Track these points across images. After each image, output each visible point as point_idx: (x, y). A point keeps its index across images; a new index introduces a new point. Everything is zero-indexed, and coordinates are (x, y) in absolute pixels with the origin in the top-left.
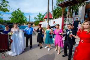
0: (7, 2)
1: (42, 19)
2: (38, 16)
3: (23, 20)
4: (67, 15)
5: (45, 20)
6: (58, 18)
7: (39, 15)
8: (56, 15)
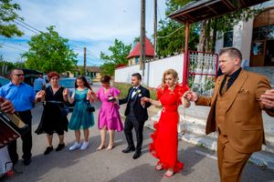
0: (15, 6)
1: (123, 60)
2: (111, 49)
3: (64, 61)
4: (199, 47)
5: (134, 60)
6: (172, 55)
7: (113, 45)
8: (166, 45)
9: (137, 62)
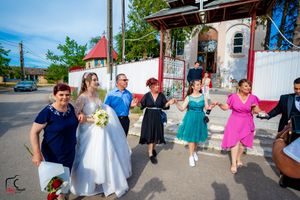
1: (76, 61)
2: (60, 47)
5: (93, 63)
7: (64, 44)
8: (129, 49)
9: (96, 65)
